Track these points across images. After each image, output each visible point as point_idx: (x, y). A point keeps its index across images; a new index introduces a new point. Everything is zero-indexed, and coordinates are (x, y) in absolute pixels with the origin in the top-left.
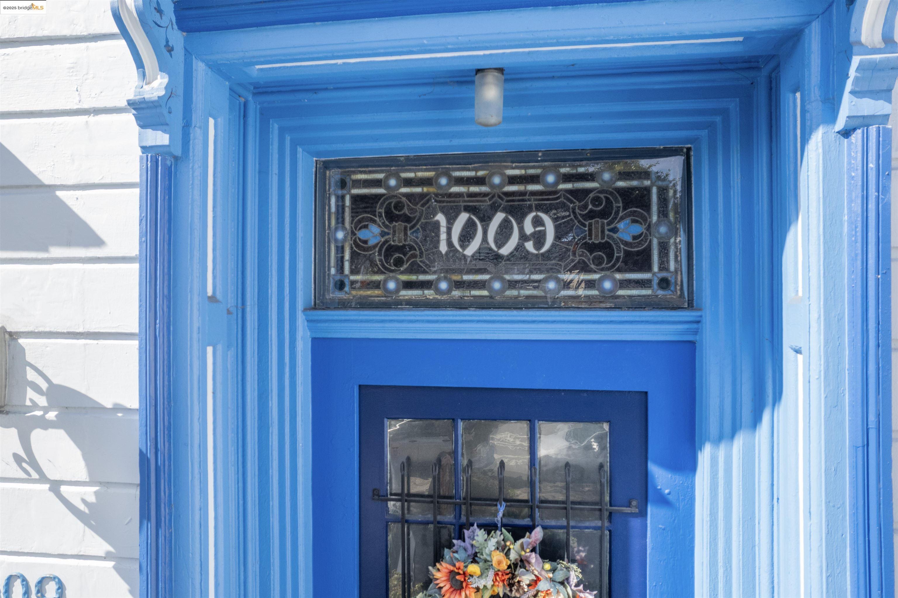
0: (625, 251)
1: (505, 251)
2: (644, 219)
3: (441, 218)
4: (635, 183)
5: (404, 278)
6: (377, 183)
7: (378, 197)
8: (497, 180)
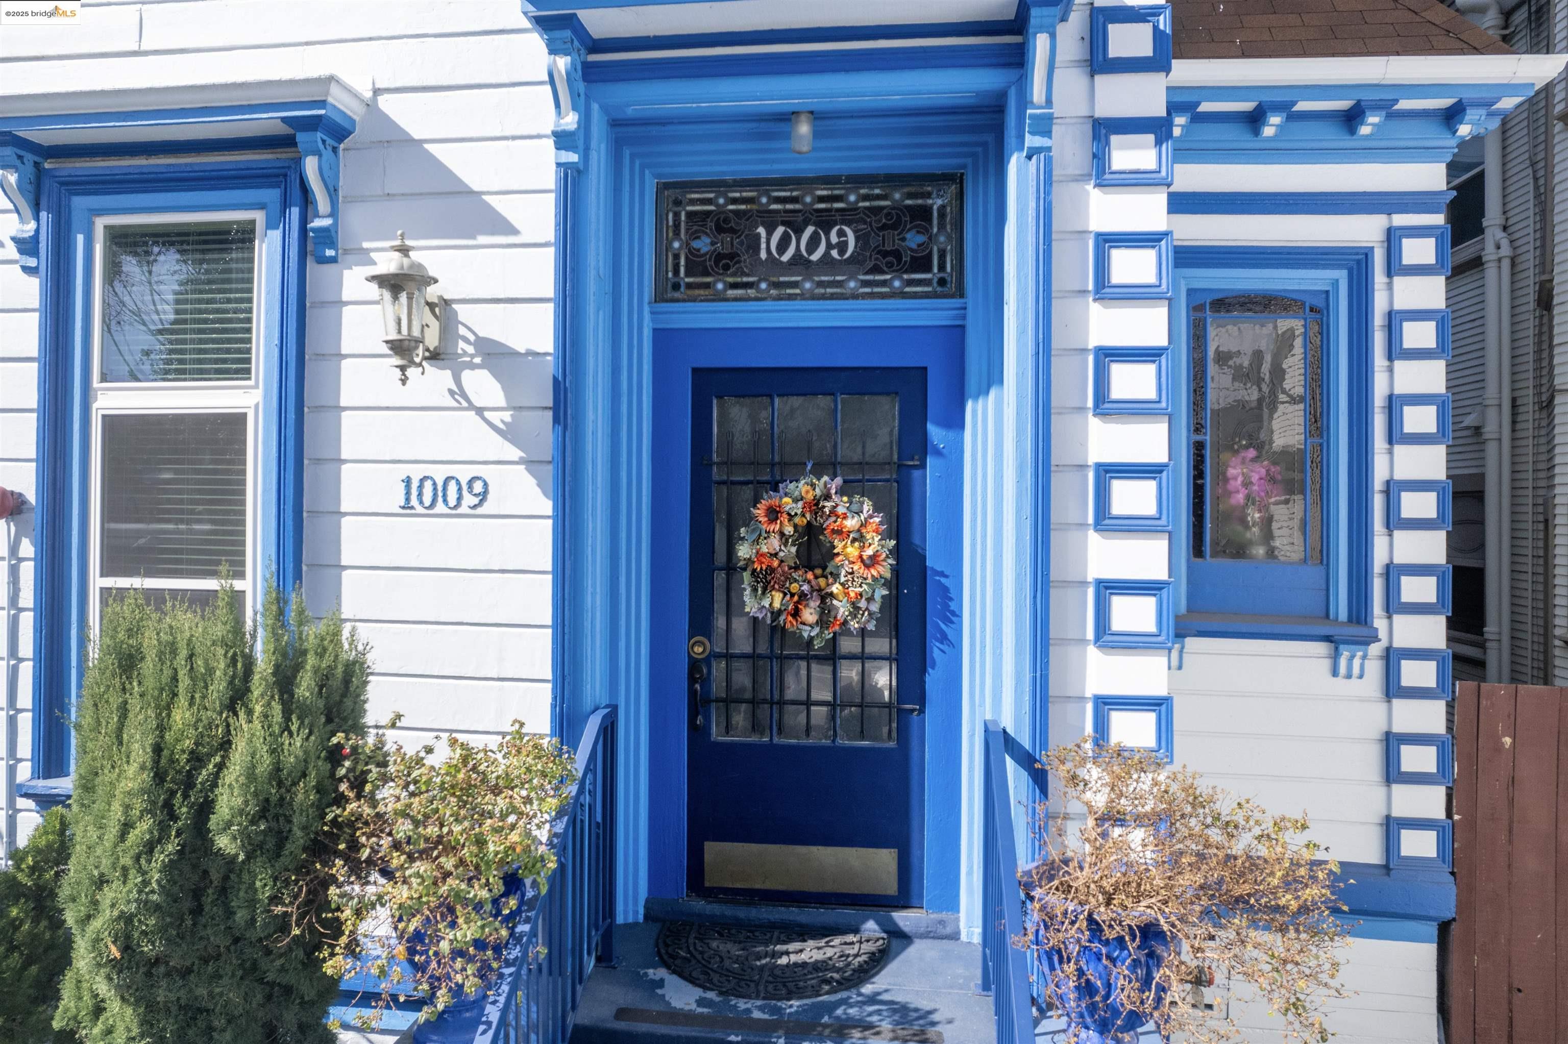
0: (912, 257)
1: (815, 257)
2: (926, 230)
3: (761, 230)
4: (920, 202)
5: (730, 280)
6: (708, 201)
7: (708, 213)
8: (808, 199)
